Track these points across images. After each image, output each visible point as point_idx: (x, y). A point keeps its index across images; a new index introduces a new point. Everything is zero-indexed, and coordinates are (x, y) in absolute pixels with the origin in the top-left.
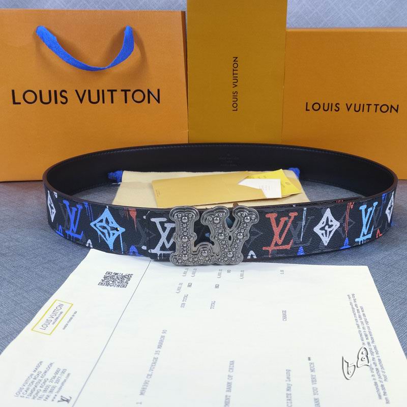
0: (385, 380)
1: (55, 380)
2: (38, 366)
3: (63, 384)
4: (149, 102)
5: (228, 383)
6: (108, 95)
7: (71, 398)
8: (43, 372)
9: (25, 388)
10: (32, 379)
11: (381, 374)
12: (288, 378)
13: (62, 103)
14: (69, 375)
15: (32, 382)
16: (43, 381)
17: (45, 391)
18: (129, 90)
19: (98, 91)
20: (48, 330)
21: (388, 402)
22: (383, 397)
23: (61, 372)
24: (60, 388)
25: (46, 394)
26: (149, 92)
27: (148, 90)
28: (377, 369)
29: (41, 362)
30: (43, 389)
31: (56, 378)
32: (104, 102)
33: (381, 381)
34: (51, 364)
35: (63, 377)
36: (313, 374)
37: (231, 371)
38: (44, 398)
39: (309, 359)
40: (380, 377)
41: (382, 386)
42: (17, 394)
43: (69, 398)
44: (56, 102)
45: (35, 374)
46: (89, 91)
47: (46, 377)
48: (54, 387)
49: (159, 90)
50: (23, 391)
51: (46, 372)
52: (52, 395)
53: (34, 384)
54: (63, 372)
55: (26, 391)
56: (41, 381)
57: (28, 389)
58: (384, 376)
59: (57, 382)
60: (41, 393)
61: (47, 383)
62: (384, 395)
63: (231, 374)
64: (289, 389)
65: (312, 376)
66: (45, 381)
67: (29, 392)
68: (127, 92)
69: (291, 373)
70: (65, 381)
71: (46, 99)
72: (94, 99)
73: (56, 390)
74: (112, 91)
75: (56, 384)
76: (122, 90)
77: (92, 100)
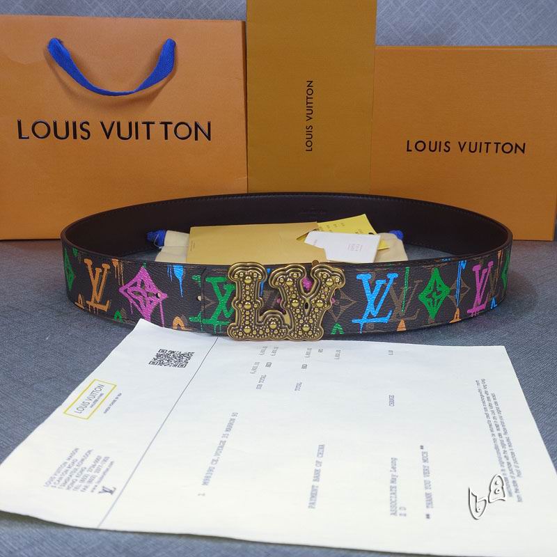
0: (518, 476)
1: (94, 469)
2: (73, 453)
3: (104, 473)
4: (196, 139)
5: (316, 470)
6: (143, 129)
7: (115, 489)
8: (79, 460)
9: (57, 477)
10: (65, 468)
11: (514, 469)
12: (393, 468)
13: (82, 137)
14: (112, 463)
15: (66, 471)
16: (79, 470)
17: (82, 481)
18: (171, 123)
19: (130, 124)
20: (85, 414)
21: (520, 500)
22: (515, 495)
23: (102, 460)
24: (102, 478)
25: (84, 484)
26: (197, 126)
27: (196, 123)
28: (509, 463)
29: (76, 450)
30: (79, 479)
31: (96, 467)
32: (137, 138)
33: (512, 477)
34: (89, 452)
35: (106, 465)
36: (426, 464)
37: (320, 455)
38: (81, 488)
39: (422, 447)
40: (511, 471)
41: (514, 482)
42: (48, 484)
43: (113, 489)
44: (75, 137)
45: (70, 462)
46: (119, 124)
47: (83, 466)
48: (94, 477)
49: (209, 124)
50: (55, 480)
51: (83, 460)
52: (92, 486)
53: (69, 473)
54: (106, 460)
55: (59, 481)
56: (77, 470)
57: (61, 478)
58: (517, 471)
59: (98, 470)
60: (77, 484)
61: (85, 472)
62: (516, 492)
63: (320, 460)
64: (393, 481)
65: (424, 467)
66: (82, 470)
67: (62, 481)
68: (168, 125)
69: (397, 462)
70: (107, 470)
71: (62, 133)
72: (125, 133)
73: (96, 479)
74: (148, 124)
75: (96, 474)
76: (162, 123)
77: (122, 135)
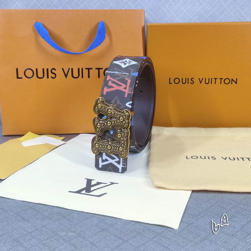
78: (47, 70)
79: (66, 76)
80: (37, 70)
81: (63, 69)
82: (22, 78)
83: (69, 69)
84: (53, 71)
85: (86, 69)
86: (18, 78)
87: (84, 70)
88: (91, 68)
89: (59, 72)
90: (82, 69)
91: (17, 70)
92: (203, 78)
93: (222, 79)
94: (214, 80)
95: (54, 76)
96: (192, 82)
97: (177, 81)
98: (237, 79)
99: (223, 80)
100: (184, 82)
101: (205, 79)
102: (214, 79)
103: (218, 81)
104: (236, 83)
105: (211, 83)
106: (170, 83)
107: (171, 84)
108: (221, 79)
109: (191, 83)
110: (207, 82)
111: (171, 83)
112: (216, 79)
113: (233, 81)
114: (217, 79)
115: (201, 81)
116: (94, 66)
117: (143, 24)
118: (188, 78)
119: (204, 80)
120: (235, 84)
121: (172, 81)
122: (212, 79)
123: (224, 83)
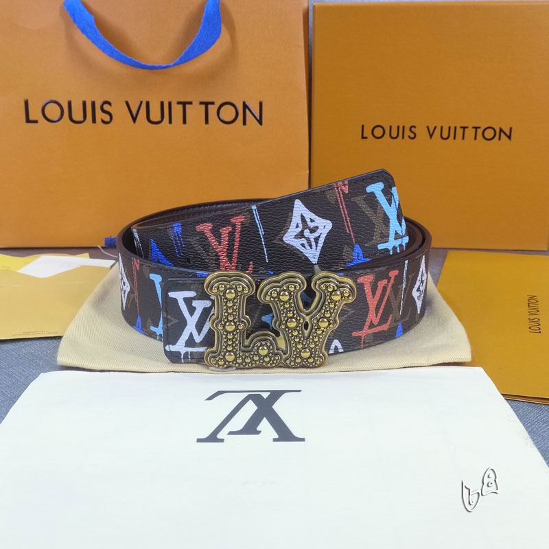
78: (93, 104)
79: (134, 119)
80: (70, 104)
81: (127, 103)
82: (36, 122)
83: (141, 102)
84: (106, 107)
85: (179, 103)
86: (28, 121)
87: (174, 106)
88: (190, 101)
89: (119, 110)
90: (170, 104)
91: (26, 103)
92: (435, 128)
93: (479, 128)
94: (460, 132)
95: (107, 118)
96: (412, 136)
97: (378, 132)
98: (511, 128)
99: (480, 131)
100: (394, 135)
101: (442, 128)
102: (461, 127)
103: (470, 133)
104: (509, 137)
105: (455, 138)
106: (363, 137)
107: (366, 138)
108: (476, 128)
109: (409, 137)
110: (445, 135)
111: (365, 136)
112: (464, 128)
113: (502, 134)
114: (467, 127)
115: (431, 132)
116: (196, 97)
117: (305, 5)
118: (404, 127)
119: (438, 131)
120: (508, 139)
121: (367, 133)
122: (455, 128)
123: (481, 137)
